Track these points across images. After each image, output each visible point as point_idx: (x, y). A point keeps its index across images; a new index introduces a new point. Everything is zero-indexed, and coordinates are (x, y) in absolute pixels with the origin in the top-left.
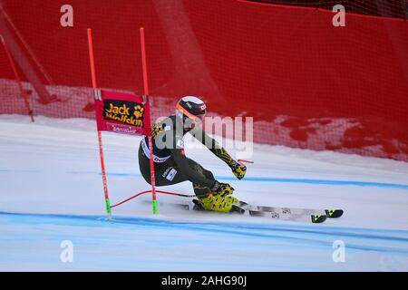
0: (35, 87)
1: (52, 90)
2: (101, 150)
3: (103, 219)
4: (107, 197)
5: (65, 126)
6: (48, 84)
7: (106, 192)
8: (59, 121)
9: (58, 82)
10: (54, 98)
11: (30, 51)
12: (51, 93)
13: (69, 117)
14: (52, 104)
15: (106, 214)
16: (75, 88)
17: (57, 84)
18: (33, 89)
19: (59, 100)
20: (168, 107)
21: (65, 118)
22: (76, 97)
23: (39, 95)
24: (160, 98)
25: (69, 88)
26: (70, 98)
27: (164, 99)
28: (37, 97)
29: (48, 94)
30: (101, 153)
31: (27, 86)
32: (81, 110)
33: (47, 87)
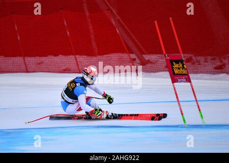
0: (137, 56)
1: (147, 57)
2: (174, 88)
3: (182, 127)
4: (182, 114)
5: (155, 77)
6: (144, 54)
7: (181, 111)
8: (152, 74)
9: (150, 53)
10: (149, 62)
11: (133, 36)
12: (147, 59)
13: (157, 72)
14: (147, 65)
15: (183, 123)
16: (160, 55)
17: (149, 54)
18: (136, 57)
19: (151, 63)
20: (213, 61)
21: (155, 72)
22: (161, 60)
23: (140, 60)
24: (208, 57)
25: (156, 56)
26: (158, 61)
27: (211, 57)
28: (139, 62)
29: (145, 59)
30: (175, 89)
31: (133, 56)
32: (164, 67)
33: (144, 56)
